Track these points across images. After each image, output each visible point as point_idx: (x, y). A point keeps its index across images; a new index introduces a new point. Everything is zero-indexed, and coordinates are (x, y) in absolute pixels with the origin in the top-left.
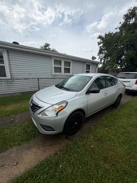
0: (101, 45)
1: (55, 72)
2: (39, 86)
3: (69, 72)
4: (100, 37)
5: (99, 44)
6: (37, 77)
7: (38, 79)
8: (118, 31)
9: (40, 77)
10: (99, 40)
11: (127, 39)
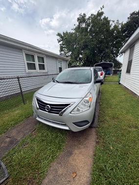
0: (61, 43)
1: (29, 69)
2: (20, 87)
3: (44, 69)
4: (59, 35)
5: (59, 42)
6: (16, 75)
7: (18, 78)
8: (74, 31)
9: (19, 75)
10: (59, 38)
11: (83, 40)
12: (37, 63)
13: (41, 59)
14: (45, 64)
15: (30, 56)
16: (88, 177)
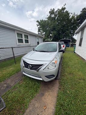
0: (39, 26)
1: (19, 43)
2: (13, 53)
3: (28, 43)
4: (38, 21)
5: (38, 26)
6: (11, 46)
7: (12, 48)
8: (47, 20)
9: (13, 46)
10: (37, 23)
11: (53, 25)
12: (24, 39)
13: (27, 37)
14: (29, 39)
15: (20, 35)
16: (53, 109)
